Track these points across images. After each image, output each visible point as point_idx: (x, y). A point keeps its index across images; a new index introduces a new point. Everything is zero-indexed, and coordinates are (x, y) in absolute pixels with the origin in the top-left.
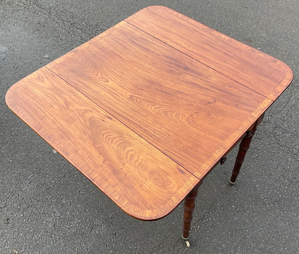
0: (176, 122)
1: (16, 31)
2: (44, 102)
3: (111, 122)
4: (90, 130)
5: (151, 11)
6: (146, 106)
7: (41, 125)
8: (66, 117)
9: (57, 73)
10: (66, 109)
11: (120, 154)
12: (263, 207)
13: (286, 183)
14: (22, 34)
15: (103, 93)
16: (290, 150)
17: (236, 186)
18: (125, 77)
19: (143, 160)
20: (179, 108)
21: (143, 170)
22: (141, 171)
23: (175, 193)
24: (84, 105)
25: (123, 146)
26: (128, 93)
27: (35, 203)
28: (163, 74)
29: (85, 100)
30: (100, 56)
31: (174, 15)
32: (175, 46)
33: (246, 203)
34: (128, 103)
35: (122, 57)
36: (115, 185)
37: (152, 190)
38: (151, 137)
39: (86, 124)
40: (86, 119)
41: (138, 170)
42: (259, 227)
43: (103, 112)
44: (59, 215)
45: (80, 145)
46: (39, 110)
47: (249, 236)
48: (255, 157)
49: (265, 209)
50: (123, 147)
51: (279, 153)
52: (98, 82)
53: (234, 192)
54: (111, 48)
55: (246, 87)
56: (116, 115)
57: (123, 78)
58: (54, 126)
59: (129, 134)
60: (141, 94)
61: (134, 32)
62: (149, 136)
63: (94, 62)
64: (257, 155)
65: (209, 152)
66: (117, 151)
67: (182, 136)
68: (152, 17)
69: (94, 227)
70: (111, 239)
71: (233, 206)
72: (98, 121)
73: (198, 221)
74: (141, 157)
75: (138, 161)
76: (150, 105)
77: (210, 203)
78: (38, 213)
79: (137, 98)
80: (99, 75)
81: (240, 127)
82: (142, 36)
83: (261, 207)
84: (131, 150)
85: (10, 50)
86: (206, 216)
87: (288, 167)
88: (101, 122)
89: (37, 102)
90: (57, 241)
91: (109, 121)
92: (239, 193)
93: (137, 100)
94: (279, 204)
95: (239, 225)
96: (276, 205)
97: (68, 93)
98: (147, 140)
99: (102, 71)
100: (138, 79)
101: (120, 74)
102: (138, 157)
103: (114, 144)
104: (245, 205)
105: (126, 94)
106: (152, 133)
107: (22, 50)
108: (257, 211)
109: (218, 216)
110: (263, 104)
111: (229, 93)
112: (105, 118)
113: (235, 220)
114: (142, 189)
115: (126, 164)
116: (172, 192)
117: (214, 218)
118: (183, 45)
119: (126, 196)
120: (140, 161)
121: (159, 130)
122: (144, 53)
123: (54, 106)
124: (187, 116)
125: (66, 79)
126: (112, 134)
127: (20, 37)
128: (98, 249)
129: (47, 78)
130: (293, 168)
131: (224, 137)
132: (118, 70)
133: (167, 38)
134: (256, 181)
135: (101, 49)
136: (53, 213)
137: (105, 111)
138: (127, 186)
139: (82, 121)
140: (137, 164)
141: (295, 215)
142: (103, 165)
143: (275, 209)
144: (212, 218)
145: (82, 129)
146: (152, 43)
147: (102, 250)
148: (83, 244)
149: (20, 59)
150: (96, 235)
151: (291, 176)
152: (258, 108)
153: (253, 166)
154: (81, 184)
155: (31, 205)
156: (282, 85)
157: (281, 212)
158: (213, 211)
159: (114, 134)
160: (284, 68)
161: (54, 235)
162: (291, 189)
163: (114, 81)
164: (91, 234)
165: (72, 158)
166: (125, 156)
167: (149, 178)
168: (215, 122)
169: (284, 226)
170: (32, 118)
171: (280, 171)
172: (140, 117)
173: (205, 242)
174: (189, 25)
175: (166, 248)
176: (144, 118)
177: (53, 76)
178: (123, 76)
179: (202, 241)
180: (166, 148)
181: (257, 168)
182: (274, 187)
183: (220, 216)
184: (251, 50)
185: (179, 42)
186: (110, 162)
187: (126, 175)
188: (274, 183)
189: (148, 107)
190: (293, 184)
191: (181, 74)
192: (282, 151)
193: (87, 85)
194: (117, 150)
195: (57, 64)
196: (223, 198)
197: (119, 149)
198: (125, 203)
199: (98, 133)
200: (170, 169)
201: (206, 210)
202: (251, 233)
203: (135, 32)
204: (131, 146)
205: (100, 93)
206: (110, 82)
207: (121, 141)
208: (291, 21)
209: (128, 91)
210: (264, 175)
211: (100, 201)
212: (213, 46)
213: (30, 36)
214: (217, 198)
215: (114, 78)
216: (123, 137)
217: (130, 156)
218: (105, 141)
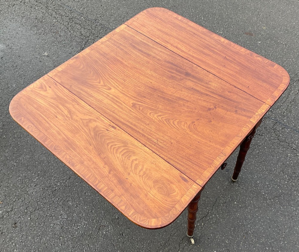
0: (178, 130)
1: (13, 27)
2: (48, 112)
3: (115, 131)
4: (95, 140)
5: (151, 13)
6: (148, 114)
7: (47, 136)
8: (71, 127)
9: (59, 81)
10: (71, 119)
11: (125, 163)
12: (264, 203)
13: (285, 178)
14: (19, 30)
15: (106, 101)
16: (290, 146)
17: (238, 183)
18: (127, 84)
19: (148, 169)
20: (181, 115)
21: (147, 179)
22: (146, 181)
23: (178, 201)
24: (87, 115)
25: (128, 155)
26: (130, 100)
27: (42, 206)
28: (165, 80)
29: (88, 109)
30: (101, 62)
31: (173, 17)
32: (175, 50)
33: (247, 199)
34: (131, 111)
35: (123, 63)
36: (121, 195)
37: (157, 198)
38: (154, 145)
39: (91, 134)
40: (91, 129)
41: (142, 179)
42: (261, 222)
43: (106, 121)
44: (66, 218)
45: (85, 155)
46: (44, 120)
47: (250, 231)
48: (256, 153)
49: (265, 205)
50: (127, 157)
51: (279, 148)
52: (100, 90)
53: (236, 189)
54: (112, 54)
55: (245, 93)
56: (120, 124)
57: (125, 85)
58: (59, 137)
59: (133, 143)
60: (143, 102)
61: (134, 36)
62: (153, 144)
63: (96, 69)
64: (258, 151)
65: (210, 159)
66: (122, 161)
67: (184, 144)
68: (152, 20)
69: (101, 228)
70: (118, 240)
71: (236, 203)
72: (102, 131)
73: (202, 219)
74: (145, 167)
75: (142, 170)
76: (153, 112)
77: (213, 200)
78: (45, 216)
79: (140, 106)
80: (102, 83)
81: (240, 133)
82: (143, 40)
83: (262, 203)
84: (136, 160)
85: (8, 47)
86: (210, 214)
87: (288, 163)
88: (105, 131)
89: (41, 113)
90: (65, 243)
91: (113, 130)
92: (241, 189)
93: (139, 108)
94: (280, 199)
95: (241, 221)
96: (276, 200)
97: (71, 102)
98: (151, 148)
99: (104, 79)
100: (140, 86)
101: (123, 81)
102: (143, 166)
103: (119, 154)
104: (246, 201)
105: (129, 102)
106: (155, 141)
107: (21, 48)
108: (259, 206)
109: (221, 212)
110: (261, 109)
111: (229, 99)
112: (109, 127)
113: (237, 216)
114: (147, 198)
115: (131, 173)
116: (176, 200)
117: (217, 214)
118: (184, 49)
119: (132, 206)
120: (144, 170)
121: (162, 138)
122: (145, 58)
123: (58, 116)
124: (188, 123)
125: (69, 87)
126: (116, 143)
127: (17, 34)
128: (106, 249)
129: (50, 87)
130: (292, 163)
131: (224, 144)
132: (120, 77)
133: (168, 42)
134: (257, 177)
135: (103, 55)
136: (60, 215)
137: (108, 121)
138: (132, 196)
139: (87, 131)
140: (142, 173)
141: (295, 209)
142: (108, 176)
143: (275, 204)
144: (215, 215)
145: (87, 140)
146: (153, 48)
147: (110, 250)
148: (91, 245)
149: (18, 57)
150: (103, 236)
151: (291, 171)
152: (257, 114)
153: (255, 162)
154: (86, 185)
155: (37, 208)
156: (279, 90)
157: (281, 207)
158: (217, 208)
159: (118, 143)
160: (281, 72)
161: (62, 237)
162: (290, 184)
163: (116, 89)
164: (99, 235)
165: (78, 169)
166: (130, 166)
167: (154, 187)
168: (216, 129)
169: (284, 220)
170: (37, 129)
171: (280, 166)
172: (143, 126)
173: (209, 239)
174: (189, 28)
175: (171, 246)
176: (147, 127)
177: (56, 84)
178: (125, 83)
179: (206, 238)
180: (169, 156)
181: (258, 164)
182: (274, 182)
183: (223, 213)
184: (249, 54)
185: (179, 46)
186: (115, 172)
187: (131, 185)
188: (274, 179)
189: (150, 115)
190: (292, 179)
191: (182, 79)
192: (282, 147)
193: (90, 93)
194: (122, 159)
195: (59, 72)
196: (225, 195)
197: (124, 159)
198: (132, 212)
199: (103, 142)
200: (173, 177)
201: (210, 207)
202: (253, 228)
203: (136, 36)
204: (135, 156)
205: (103, 102)
206: (113, 90)
207: (126, 151)
208: (291, 13)
209: (131, 98)
210: (265, 171)
211: (106, 202)
212: (213, 50)
213: (28, 32)
214: (220, 195)
215: (117, 86)
216: (127, 147)
217: (135, 166)
218: (110, 151)
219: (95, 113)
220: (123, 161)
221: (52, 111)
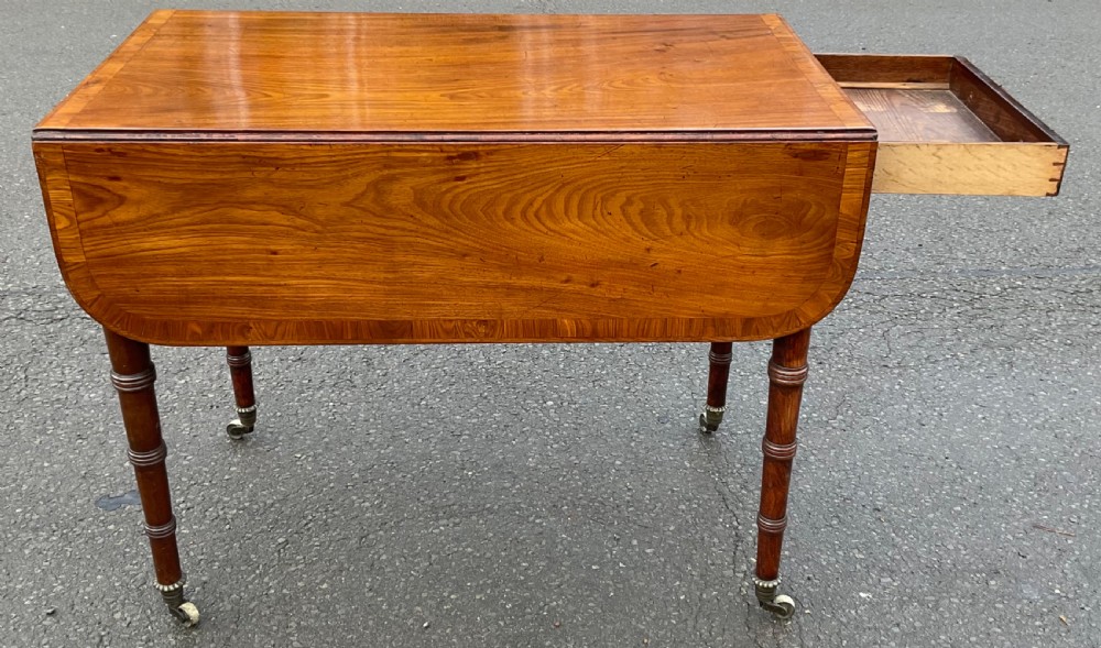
2: (231, 257)
3: (483, 165)
4: (461, 233)
8: (352, 250)
10: (320, 228)
11: (609, 233)
19: (685, 202)
21: (708, 228)
22: (708, 234)
24: (346, 177)
25: (595, 205)
37: (773, 255)
39: (429, 226)
40: (412, 213)
41: (695, 237)
43: (427, 154)
46: (254, 288)
50: (598, 211)
58: (360, 297)
59: (576, 162)
66: (596, 233)
72: (448, 191)
74: (672, 201)
75: (673, 214)
84: (629, 201)
88: (456, 187)
89: (215, 274)
91: (475, 167)
102: (665, 204)
103: (567, 221)
112: (457, 167)
114: (747, 273)
115: (652, 244)
116: (827, 224)
123: (273, 247)
126: (529, 196)
129: (114, 178)
159: (534, 194)
167: (743, 234)
187: (680, 272)
194: (590, 229)
197: (593, 222)
199: (490, 223)
204: (617, 192)
216: (568, 183)
217: (642, 220)
218: (534, 231)
219: (363, 156)
220: (597, 230)
221: (235, 246)
